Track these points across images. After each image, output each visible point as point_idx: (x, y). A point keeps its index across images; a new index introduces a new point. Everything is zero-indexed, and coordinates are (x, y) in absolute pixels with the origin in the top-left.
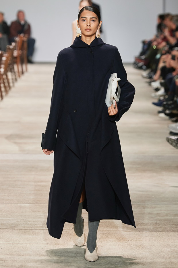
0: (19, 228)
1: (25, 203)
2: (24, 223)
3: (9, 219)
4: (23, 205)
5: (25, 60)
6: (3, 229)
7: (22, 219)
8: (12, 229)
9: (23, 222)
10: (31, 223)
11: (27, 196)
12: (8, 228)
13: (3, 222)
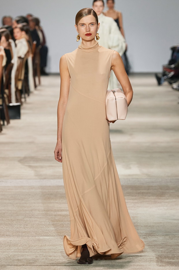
0: (38, 265)
1: (44, 236)
2: (44, 259)
3: (26, 254)
4: (41, 238)
5: (38, 72)
6: (20, 265)
7: (41, 254)
8: (31, 265)
9: (43, 257)
10: (51, 258)
11: (46, 227)
12: (26, 264)
13: (19, 258)
